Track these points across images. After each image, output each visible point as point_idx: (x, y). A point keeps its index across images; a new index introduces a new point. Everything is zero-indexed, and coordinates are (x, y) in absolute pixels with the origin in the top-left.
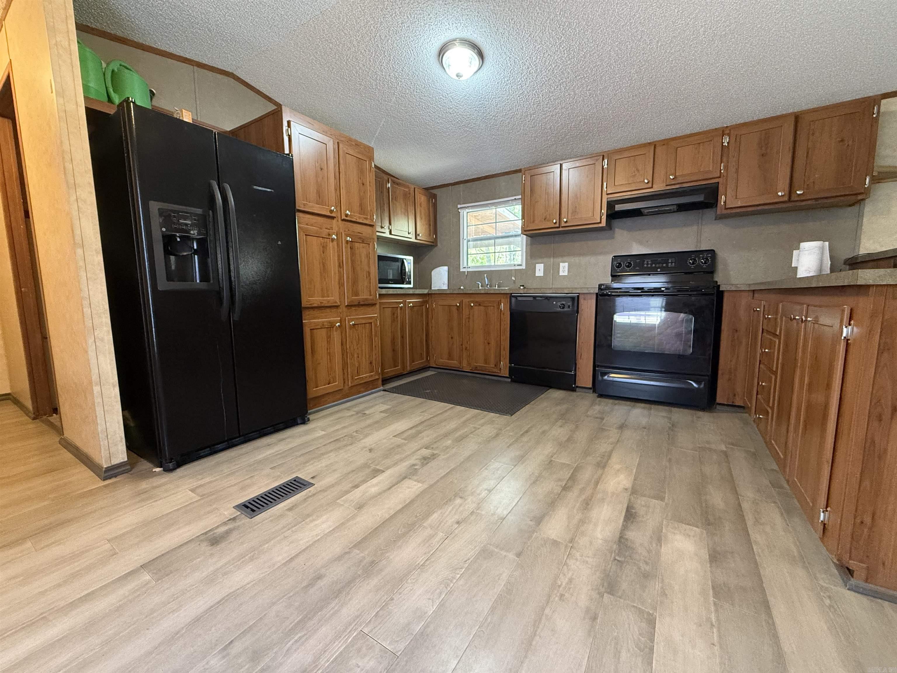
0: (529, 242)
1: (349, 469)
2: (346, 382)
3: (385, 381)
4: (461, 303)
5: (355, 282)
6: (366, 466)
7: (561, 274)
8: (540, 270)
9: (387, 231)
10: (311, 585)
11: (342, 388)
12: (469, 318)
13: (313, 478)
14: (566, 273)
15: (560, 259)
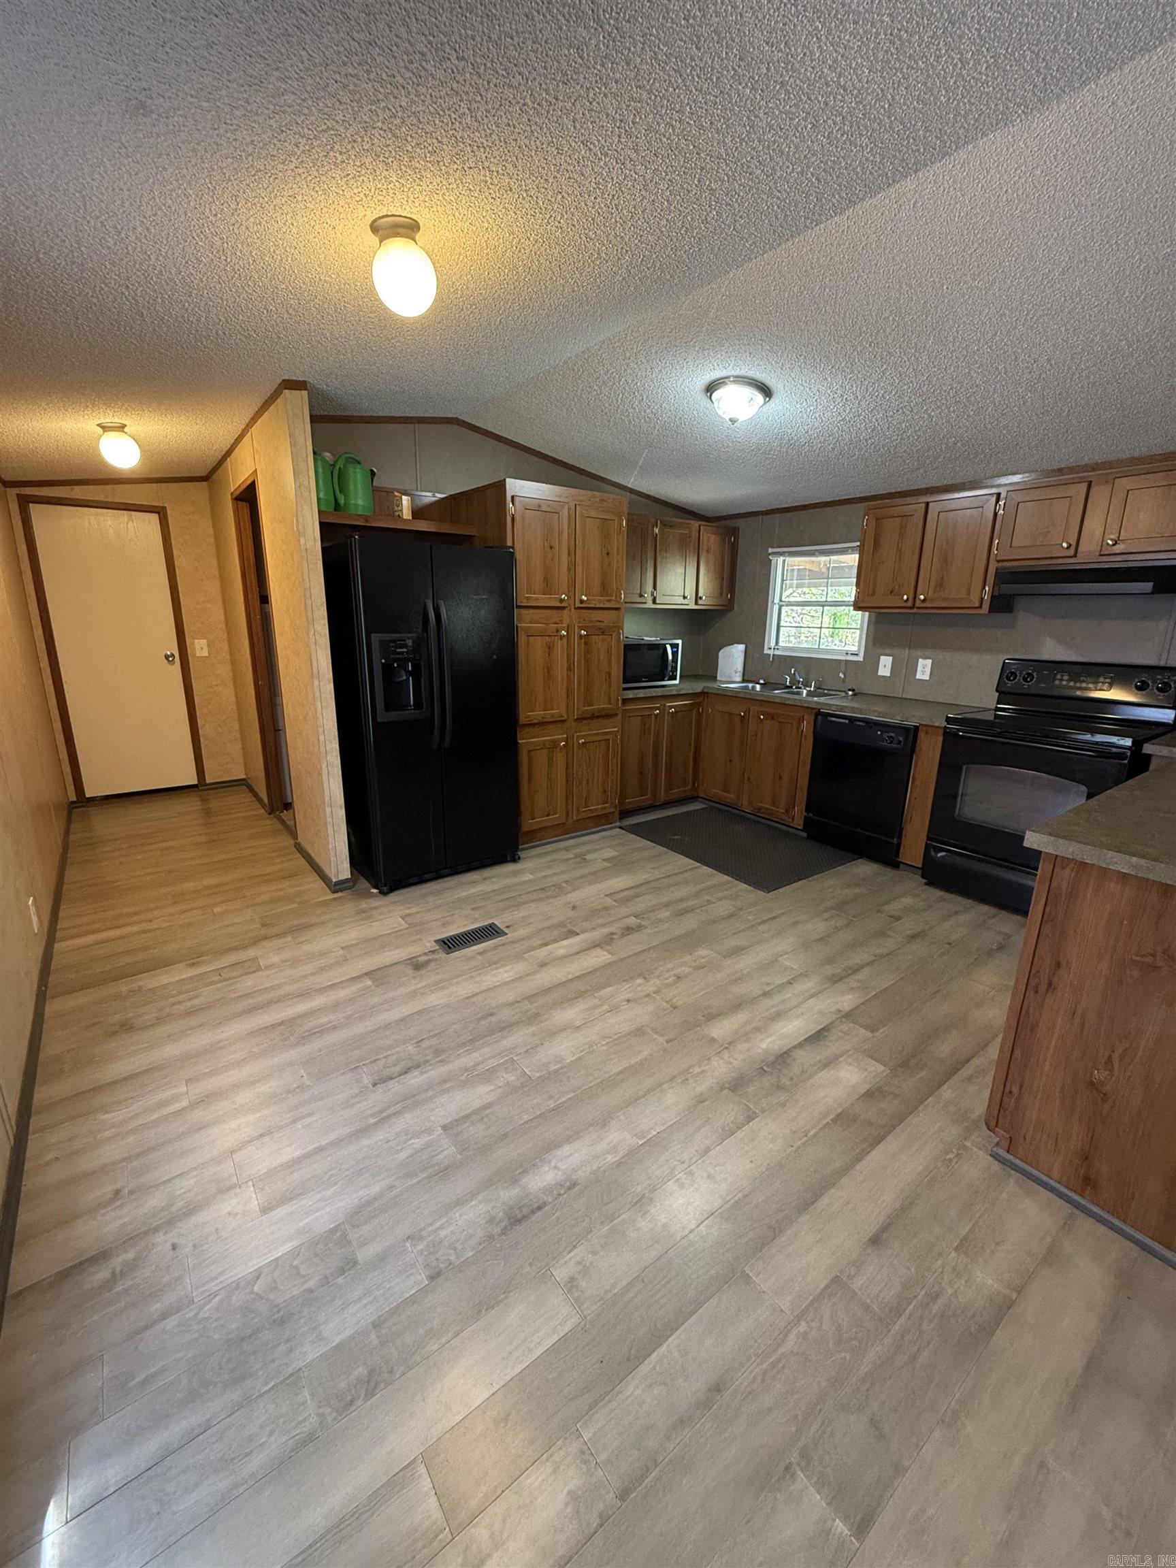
0: (873, 619)
1: (546, 925)
2: (570, 813)
3: (624, 814)
4: (747, 712)
5: (588, 688)
6: (562, 924)
7: (919, 676)
8: (885, 666)
9: (650, 600)
10: (483, 1018)
11: (563, 821)
12: (756, 735)
13: (508, 927)
14: (927, 677)
15: (919, 653)
